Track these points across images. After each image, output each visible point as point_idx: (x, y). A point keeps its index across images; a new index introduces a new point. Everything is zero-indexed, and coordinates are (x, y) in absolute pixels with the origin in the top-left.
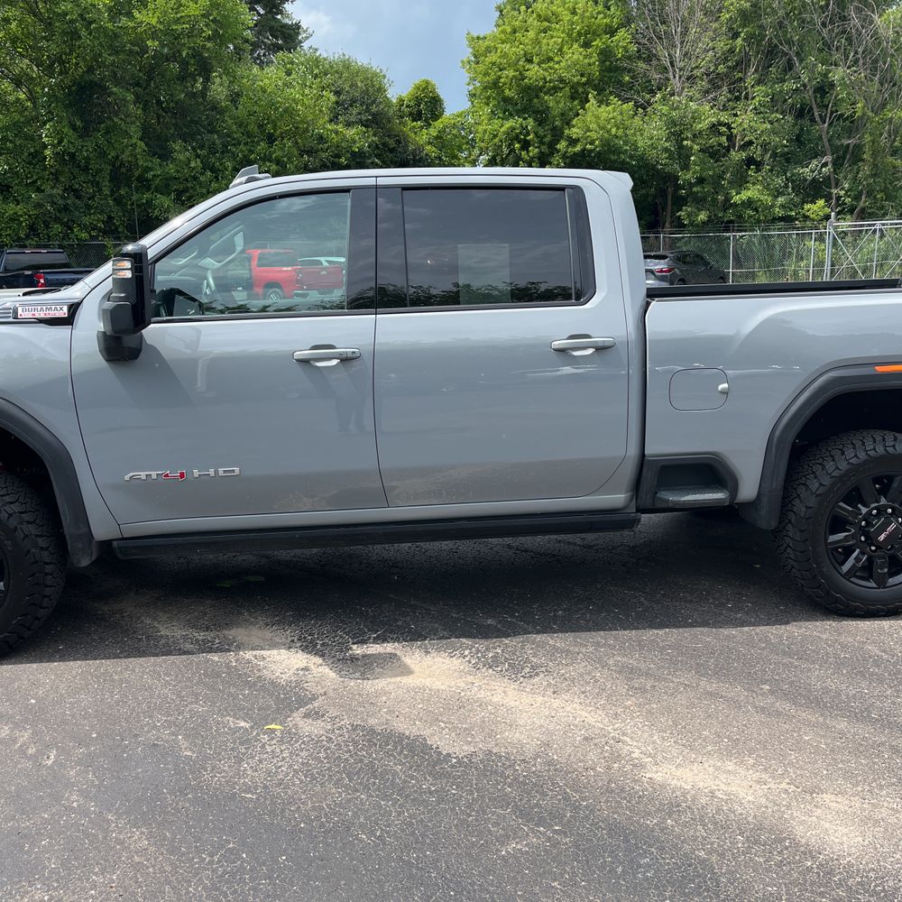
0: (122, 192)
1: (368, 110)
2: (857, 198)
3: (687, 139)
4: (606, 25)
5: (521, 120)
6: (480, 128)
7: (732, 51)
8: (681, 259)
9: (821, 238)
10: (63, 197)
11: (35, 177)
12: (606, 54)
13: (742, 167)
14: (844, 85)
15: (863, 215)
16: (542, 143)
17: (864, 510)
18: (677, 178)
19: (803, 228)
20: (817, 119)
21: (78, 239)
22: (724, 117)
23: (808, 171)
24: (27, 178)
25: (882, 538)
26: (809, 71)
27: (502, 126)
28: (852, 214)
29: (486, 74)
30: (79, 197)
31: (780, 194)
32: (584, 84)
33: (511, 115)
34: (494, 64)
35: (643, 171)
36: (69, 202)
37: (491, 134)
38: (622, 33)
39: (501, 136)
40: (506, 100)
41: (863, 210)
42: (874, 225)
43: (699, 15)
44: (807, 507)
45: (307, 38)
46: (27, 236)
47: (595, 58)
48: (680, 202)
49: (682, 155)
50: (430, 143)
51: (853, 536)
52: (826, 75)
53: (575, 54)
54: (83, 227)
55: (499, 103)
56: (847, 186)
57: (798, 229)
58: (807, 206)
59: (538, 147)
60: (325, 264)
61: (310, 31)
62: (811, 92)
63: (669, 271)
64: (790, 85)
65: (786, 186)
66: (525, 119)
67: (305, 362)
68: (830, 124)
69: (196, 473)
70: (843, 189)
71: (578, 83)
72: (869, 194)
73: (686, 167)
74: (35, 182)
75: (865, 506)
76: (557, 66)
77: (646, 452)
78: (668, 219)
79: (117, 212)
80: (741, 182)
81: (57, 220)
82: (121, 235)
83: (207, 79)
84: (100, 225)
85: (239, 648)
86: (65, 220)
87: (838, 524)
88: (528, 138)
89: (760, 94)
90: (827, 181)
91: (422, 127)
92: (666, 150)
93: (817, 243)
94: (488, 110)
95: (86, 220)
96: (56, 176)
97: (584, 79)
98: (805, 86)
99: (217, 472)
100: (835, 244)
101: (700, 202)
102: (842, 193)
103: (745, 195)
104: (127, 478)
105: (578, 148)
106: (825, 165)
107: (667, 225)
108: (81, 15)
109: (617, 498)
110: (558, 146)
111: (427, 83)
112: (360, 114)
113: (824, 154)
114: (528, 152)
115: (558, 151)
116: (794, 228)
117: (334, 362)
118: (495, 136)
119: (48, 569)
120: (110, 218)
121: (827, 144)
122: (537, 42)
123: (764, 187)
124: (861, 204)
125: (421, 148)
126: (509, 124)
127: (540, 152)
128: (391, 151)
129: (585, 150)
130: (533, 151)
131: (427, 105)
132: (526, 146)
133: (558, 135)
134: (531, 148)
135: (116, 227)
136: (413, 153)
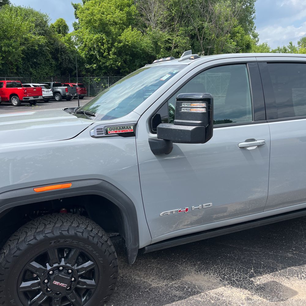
1: (43, 29)
4: (128, 3)
5: (100, 35)
7: (169, 15)
12: (129, 14)
14: (208, 28)
16: (108, 43)
18: (156, 57)
20: (199, 39)
26: (196, 23)
27: (94, 37)
32: (121, 24)
33: (97, 33)
35: (144, 55)
37: (90, 39)
38: (133, 6)
39: (94, 40)
40: (95, 27)
42: (219, 74)
47: (125, 15)
49: (157, 49)
50: (66, 42)
52: (202, 25)
53: (118, 13)
55: (92, 28)
59: (107, 45)
60: (32, 86)
62: (197, 30)
64: (190, 28)
66: (102, 34)
68: (203, 41)
73: (159, 53)
88: (103, 41)
89: (181, 30)
91: (62, 36)
92: (151, 47)
94: (88, 30)
97: (122, 22)
98: (195, 28)
99: (202, 206)
105: (122, 44)
110: (115, 44)
111: (62, 20)
112: (39, 30)
113: (201, 51)
114: (104, 46)
115: (114, 46)
118: (91, 40)
121: (202, 47)
125: (63, 44)
126: (96, 36)
127: (108, 46)
128: (52, 44)
129: (124, 46)
130: (106, 46)
131: (62, 28)
132: (103, 44)
133: (114, 41)
134: (105, 45)
136: (61, 46)
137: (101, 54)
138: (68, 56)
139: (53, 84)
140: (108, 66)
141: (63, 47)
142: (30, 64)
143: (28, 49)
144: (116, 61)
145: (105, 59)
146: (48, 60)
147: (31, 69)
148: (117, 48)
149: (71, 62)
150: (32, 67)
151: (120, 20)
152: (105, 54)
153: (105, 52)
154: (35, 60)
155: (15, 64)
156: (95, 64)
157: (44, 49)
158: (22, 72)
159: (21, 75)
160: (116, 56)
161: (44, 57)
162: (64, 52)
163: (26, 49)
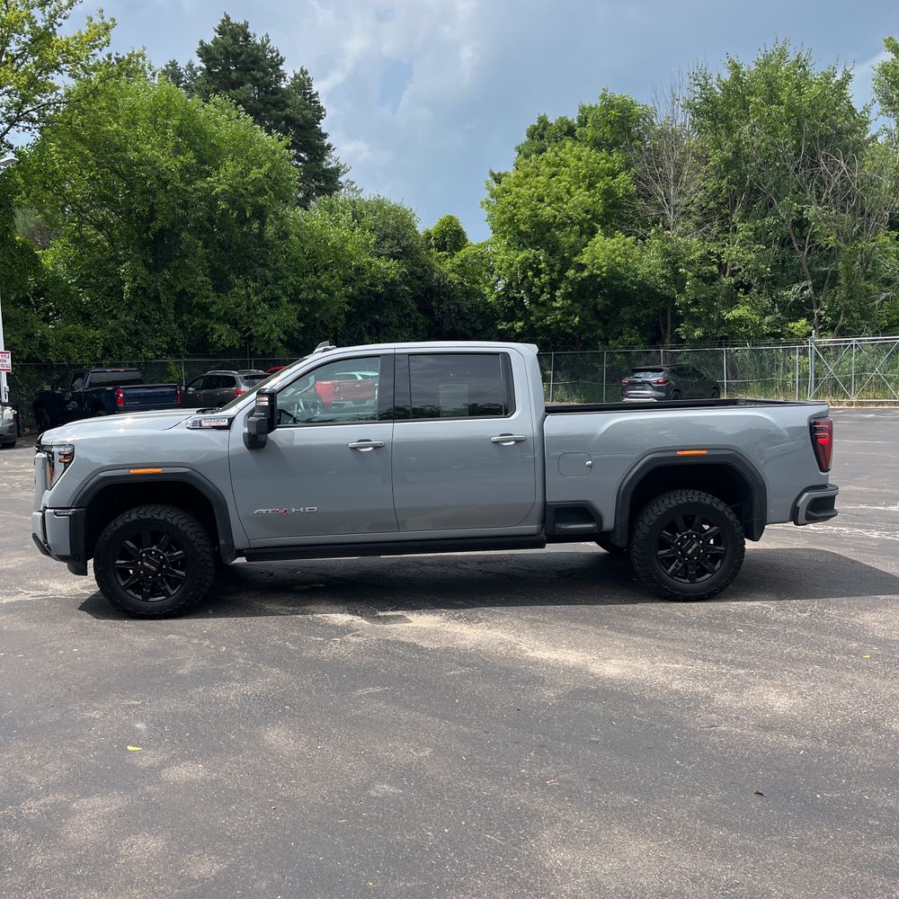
0: (185, 319)
1: (398, 244)
2: (836, 317)
3: (681, 267)
4: (609, 169)
5: (533, 251)
6: (499, 258)
7: (720, 189)
8: (678, 371)
9: (804, 353)
10: (134, 323)
11: (112, 307)
12: (608, 193)
13: (732, 290)
14: (817, 221)
15: (843, 332)
16: (552, 271)
17: (679, 536)
18: (674, 300)
19: (787, 344)
20: (797, 249)
21: (145, 358)
22: (714, 248)
23: (791, 294)
24: (105, 308)
25: (690, 552)
26: (786, 209)
27: (517, 256)
28: (833, 331)
29: (503, 212)
30: (147, 323)
31: (766, 313)
32: (590, 220)
33: (525, 247)
34: (509, 203)
35: (644, 295)
36: (139, 327)
37: (507, 263)
38: (622, 175)
39: (517, 265)
40: (520, 233)
41: (842, 328)
42: (850, 341)
43: (691, 159)
44: (644, 534)
45: (345, 173)
46: (103, 357)
47: (598, 196)
48: (678, 320)
49: (678, 281)
50: (453, 271)
51: (673, 552)
52: (800, 213)
53: (581, 196)
54: (150, 348)
55: (514, 236)
56: (826, 306)
57: (783, 344)
58: (791, 325)
59: (549, 275)
60: (360, 378)
62: (789, 227)
63: (665, 382)
64: (770, 220)
65: (773, 307)
66: (537, 250)
67: (354, 449)
68: (809, 252)
69: (293, 510)
70: (822, 309)
71: (583, 219)
72: (847, 313)
73: (682, 291)
74: (112, 310)
75: (680, 533)
76: (565, 206)
77: (547, 500)
78: (669, 336)
79: (179, 335)
80: (732, 302)
81: (129, 342)
82: (181, 354)
83: (263, 223)
84: (165, 346)
85: (313, 613)
86: (135, 342)
87: (664, 544)
88: (540, 267)
89: (744, 229)
90: (809, 303)
91: (446, 257)
92: (663, 276)
93: (802, 357)
94: (504, 242)
95: (152, 342)
96: (130, 305)
97: (589, 216)
98: (783, 221)
99: (304, 510)
100: (817, 357)
101: (696, 321)
102: (823, 313)
103: (735, 313)
104: (255, 512)
105: (586, 274)
106: (805, 288)
107: (667, 340)
108: (158, 177)
109: (532, 527)
110: (567, 274)
111: (451, 218)
112: (391, 247)
113: (805, 279)
114: (540, 278)
115: (567, 278)
116: (779, 344)
117: (370, 449)
118: (511, 265)
119: (210, 564)
120: (173, 340)
121: (807, 270)
122: (548, 185)
123: (753, 308)
124: (840, 323)
125: (444, 276)
126: (523, 255)
127: (551, 278)
128: (419, 278)
129: (592, 276)
130: (545, 278)
131: (451, 237)
132: (538, 273)
133: (567, 264)
134: (542, 276)
135: (178, 347)
136: (438, 280)
137: (534, 299)
138: (458, 305)
140: (550, 325)
141: (442, 284)
142: (365, 326)
143: (361, 293)
144: (570, 314)
145: (544, 309)
146: (409, 315)
148: (572, 282)
149: (464, 318)
151: (587, 212)
152: (545, 297)
153: (542, 292)
154: (377, 317)
155: (332, 326)
156: (520, 320)
157: (398, 288)
160: (569, 302)
161: (400, 309)
162: (444, 294)
163: (356, 293)
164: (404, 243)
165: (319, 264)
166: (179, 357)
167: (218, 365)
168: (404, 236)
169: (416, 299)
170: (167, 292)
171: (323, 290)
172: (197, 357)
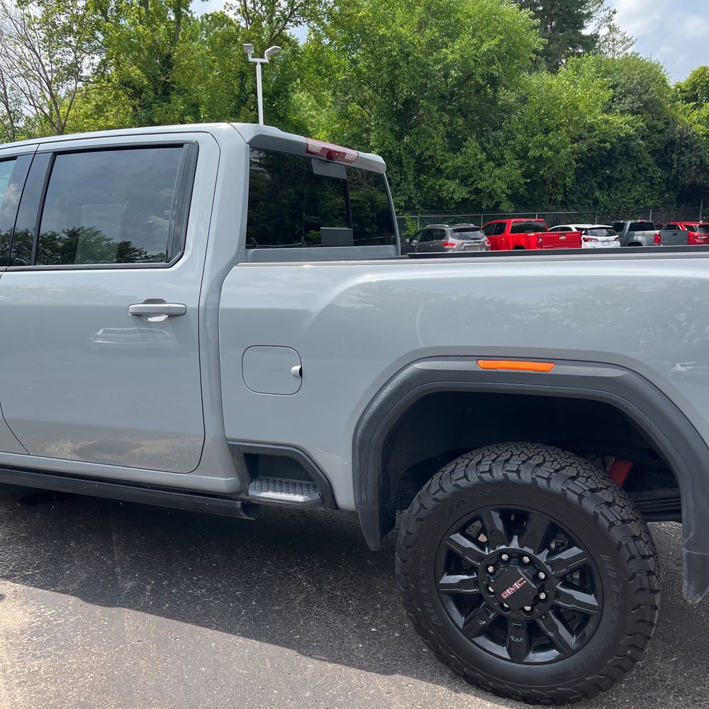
0: (422, 179)
1: (640, 99)
17: (488, 552)
25: (507, 594)
50: (699, 122)
51: (476, 582)
61: (634, 39)
79: (416, 194)
82: (417, 211)
84: (402, 204)
91: (695, 109)
111: (706, 69)
120: (410, 198)
125: (688, 128)
135: (415, 205)
136: (681, 133)
138: (700, 157)
139: (631, 224)
141: (684, 136)
142: (596, 182)
143: (591, 150)
146: (645, 170)
147: (597, 194)
150: (600, 189)
154: (608, 172)
157: (633, 143)
158: (576, 200)
159: (574, 206)
161: (635, 164)
162: (686, 146)
163: (586, 149)
164: (645, 97)
165: (552, 124)
166: (416, 214)
167: (451, 221)
168: (647, 91)
169: (653, 153)
170: (408, 156)
171: (550, 148)
172: (430, 214)
